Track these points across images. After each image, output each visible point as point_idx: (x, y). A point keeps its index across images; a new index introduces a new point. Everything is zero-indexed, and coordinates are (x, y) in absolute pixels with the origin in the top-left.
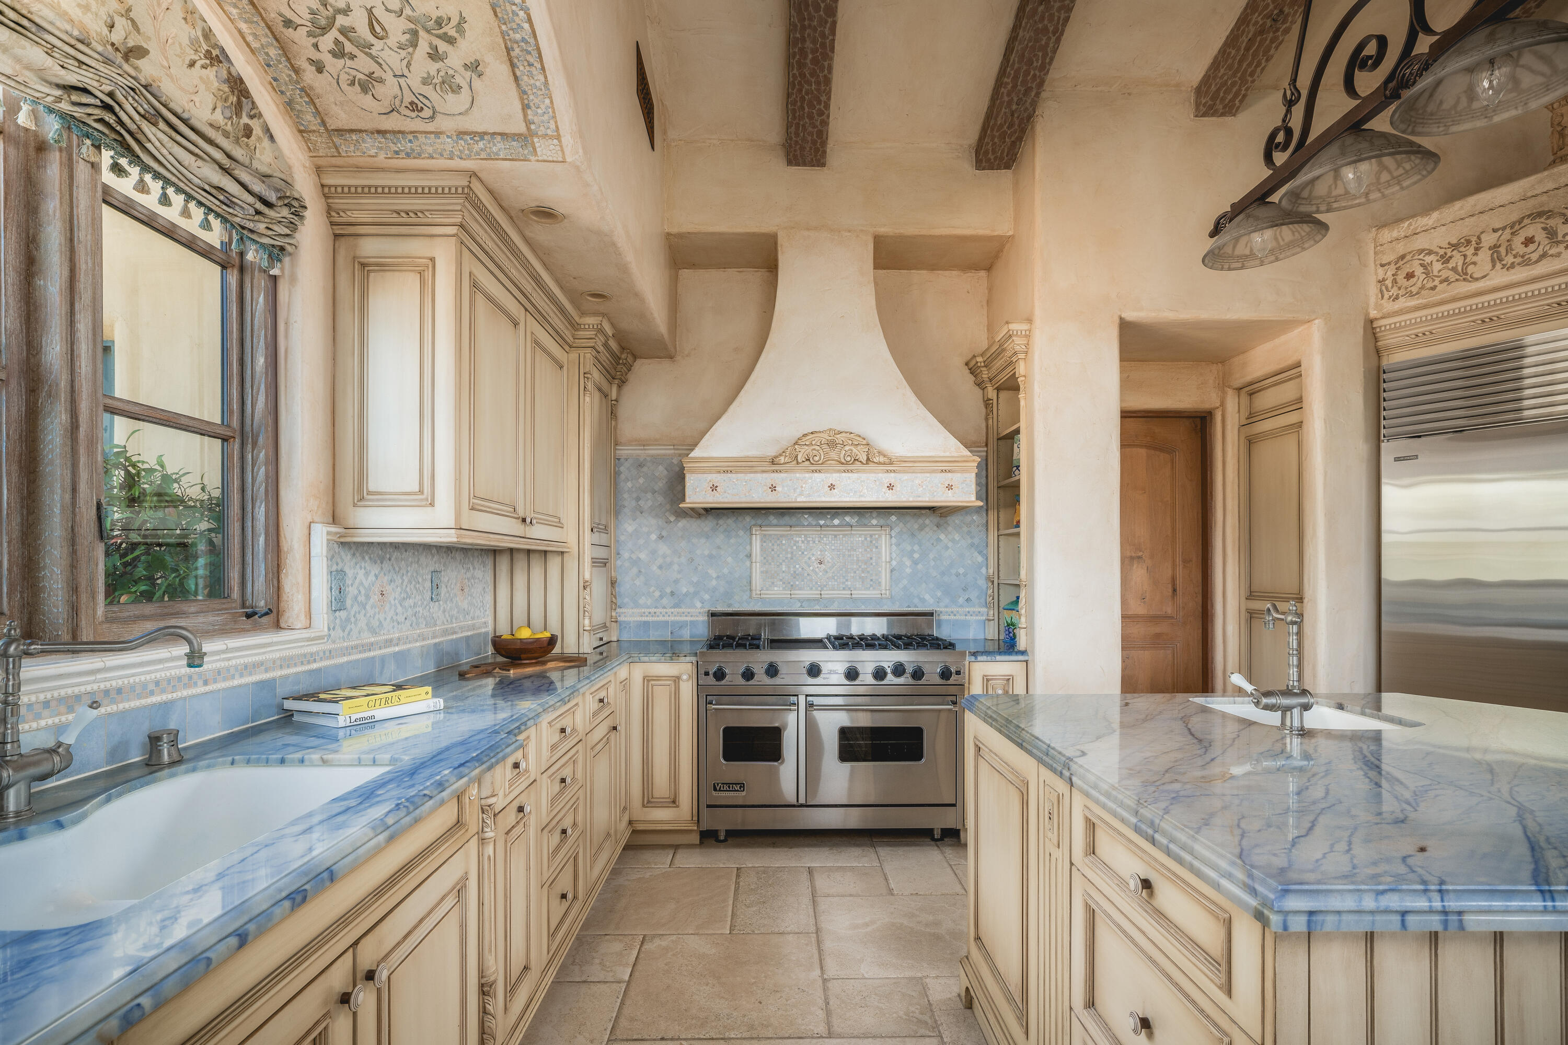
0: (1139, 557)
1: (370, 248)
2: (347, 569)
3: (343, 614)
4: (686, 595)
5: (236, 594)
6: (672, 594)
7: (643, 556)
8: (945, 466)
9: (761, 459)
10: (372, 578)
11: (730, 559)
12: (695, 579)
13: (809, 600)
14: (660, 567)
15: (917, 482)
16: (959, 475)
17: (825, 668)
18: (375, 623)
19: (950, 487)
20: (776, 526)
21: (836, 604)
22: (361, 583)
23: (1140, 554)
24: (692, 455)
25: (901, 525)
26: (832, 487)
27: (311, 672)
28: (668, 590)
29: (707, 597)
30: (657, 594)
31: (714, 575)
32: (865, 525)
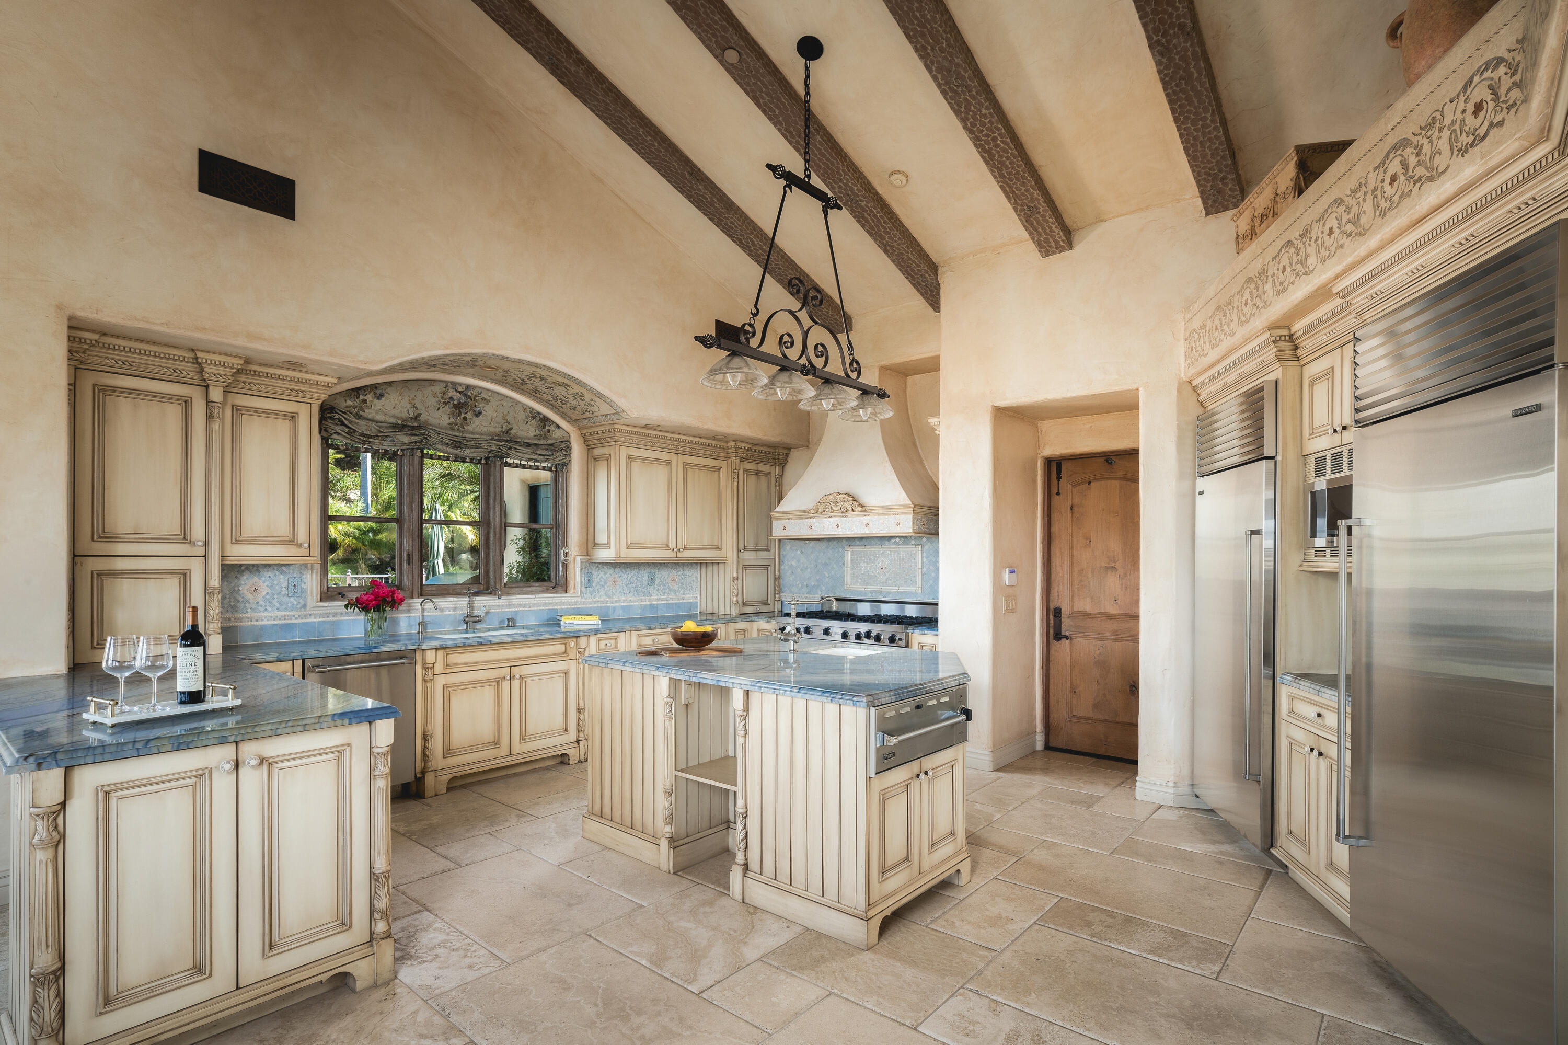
0: (1113, 567)
1: (597, 452)
2: (593, 572)
3: (591, 589)
4: (813, 586)
5: (554, 581)
6: (807, 586)
7: (794, 563)
8: (895, 510)
9: (803, 511)
10: (608, 575)
11: (835, 566)
12: (818, 577)
13: (876, 592)
14: (801, 570)
15: (881, 521)
16: (903, 516)
17: (832, 631)
18: (610, 593)
19: (898, 524)
20: (858, 545)
21: (891, 595)
22: (602, 577)
23: (1113, 564)
24: (777, 509)
25: (929, 544)
26: (838, 526)
27: (574, 609)
28: (805, 584)
29: (824, 588)
30: (800, 586)
31: (827, 575)
32: (908, 545)
